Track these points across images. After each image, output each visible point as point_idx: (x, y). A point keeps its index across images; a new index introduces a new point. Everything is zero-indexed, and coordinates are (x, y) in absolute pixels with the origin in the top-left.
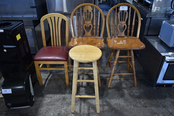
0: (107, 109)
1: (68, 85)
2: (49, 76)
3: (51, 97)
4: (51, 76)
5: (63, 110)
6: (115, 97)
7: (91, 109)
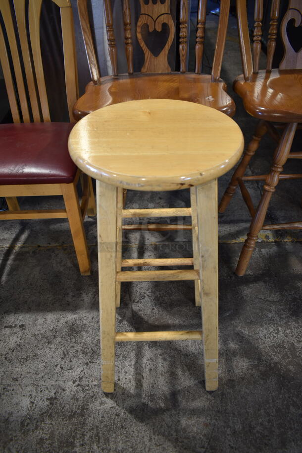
0: (245, 368)
1: (89, 274)
2: (16, 239)
3: (22, 326)
4: (23, 237)
5: (71, 383)
6: (270, 315)
7: (179, 372)
